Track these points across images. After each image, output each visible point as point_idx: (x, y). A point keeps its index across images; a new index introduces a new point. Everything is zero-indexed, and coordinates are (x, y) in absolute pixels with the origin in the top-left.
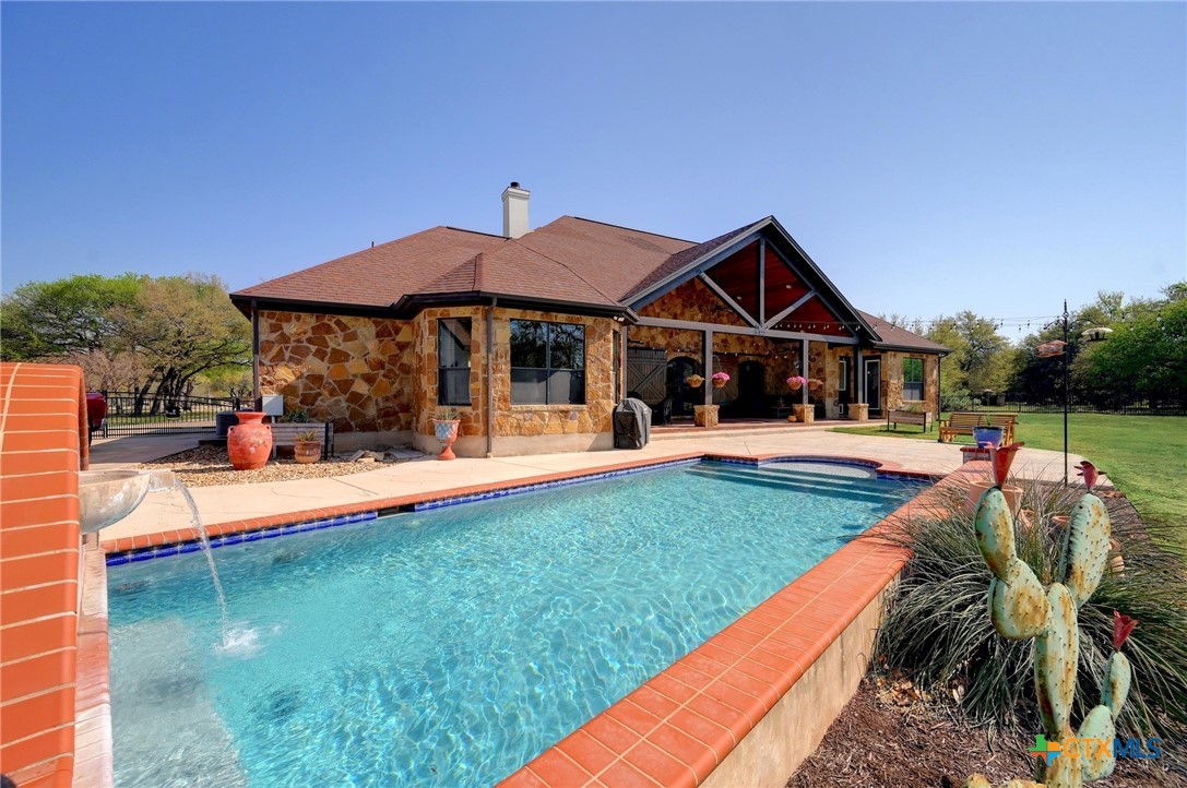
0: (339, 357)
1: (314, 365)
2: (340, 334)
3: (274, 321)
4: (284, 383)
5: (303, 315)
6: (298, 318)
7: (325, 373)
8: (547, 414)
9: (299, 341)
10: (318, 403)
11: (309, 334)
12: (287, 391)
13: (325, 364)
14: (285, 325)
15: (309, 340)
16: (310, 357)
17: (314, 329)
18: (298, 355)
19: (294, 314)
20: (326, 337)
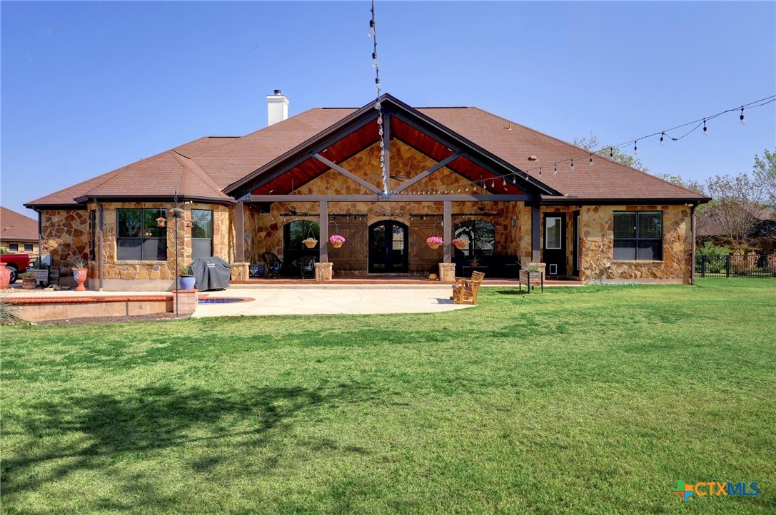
0: (78, 233)
1: (67, 238)
2: (78, 220)
3: (48, 216)
4: (52, 248)
5: (61, 211)
6: (59, 213)
7: (71, 242)
8: (138, 266)
9: (59, 226)
10: (68, 259)
11: (64, 222)
12: (54, 252)
13: (71, 238)
14: (53, 217)
15: (64, 225)
16: (64, 234)
17: (66, 218)
18: (58, 235)
19: (57, 211)
20: (72, 222)
